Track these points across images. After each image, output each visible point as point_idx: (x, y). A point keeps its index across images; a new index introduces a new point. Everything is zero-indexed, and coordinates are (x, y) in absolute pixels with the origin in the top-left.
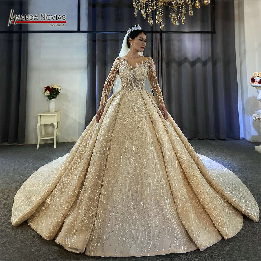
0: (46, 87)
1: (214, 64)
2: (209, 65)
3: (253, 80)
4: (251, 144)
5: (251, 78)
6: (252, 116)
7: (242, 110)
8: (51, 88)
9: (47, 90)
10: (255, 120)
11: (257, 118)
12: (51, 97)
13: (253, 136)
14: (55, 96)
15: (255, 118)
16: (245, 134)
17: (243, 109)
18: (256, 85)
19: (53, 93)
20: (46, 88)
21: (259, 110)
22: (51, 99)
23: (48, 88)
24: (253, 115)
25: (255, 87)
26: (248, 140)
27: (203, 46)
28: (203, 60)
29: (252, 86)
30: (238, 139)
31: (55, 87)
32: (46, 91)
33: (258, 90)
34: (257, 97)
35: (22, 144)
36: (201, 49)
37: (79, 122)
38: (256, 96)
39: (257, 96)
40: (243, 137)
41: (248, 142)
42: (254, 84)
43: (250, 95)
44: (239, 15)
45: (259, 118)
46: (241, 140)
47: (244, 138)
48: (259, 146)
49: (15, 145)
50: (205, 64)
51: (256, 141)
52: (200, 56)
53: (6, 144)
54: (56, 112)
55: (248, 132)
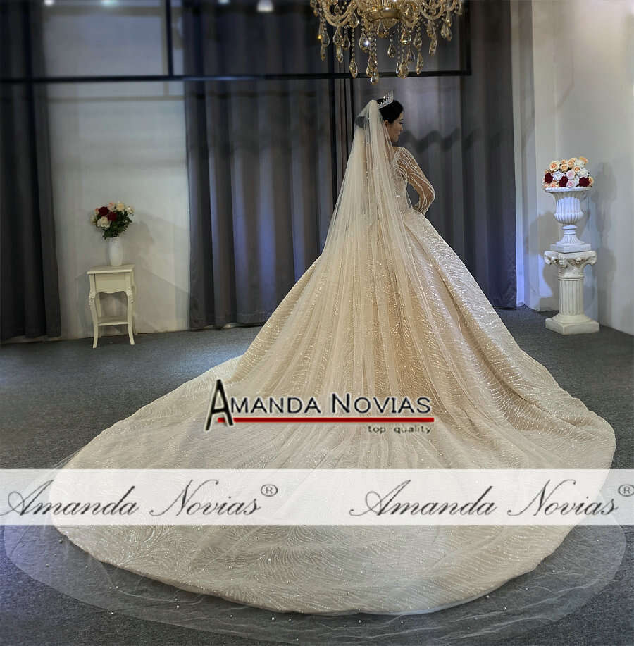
0: (99, 207)
1: (467, 144)
2: (457, 147)
3: (549, 179)
4: (538, 316)
5: (545, 173)
6: (543, 255)
7: (524, 244)
8: (111, 209)
9: (104, 215)
10: (549, 263)
11: (553, 258)
12: (111, 233)
13: (542, 300)
14: (119, 228)
15: (550, 259)
16: (527, 297)
17: (526, 241)
18: (553, 188)
19: (116, 222)
20: (99, 210)
21: (558, 243)
22: (112, 236)
23: (103, 212)
24: (546, 253)
25: (552, 193)
26: (533, 308)
27: (442, 104)
28: (443, 135)
29: (546, 191)
30: (514, 308)
31: (119, 209)
32: (99, 217)
33: (557, 200)
34: (555, 215)
35: (56, 339)
36: (440, 111)
37: (176, 288)
38: (552, 212)
39: (555, 213)
40: (522, 303)
41: (532, 313)
42: (549, 187)
43: (541, 211)
44: (521, 26)
45: (556, 260)
46: (519, 309)
47: (524, 306)
48: (554, 318)
49: (41, 342)
50: (447, 144)
51: (547, 309)
52: (436, 127)
53: (22, 339)
54: (125, 264)
55: (535, 291)
